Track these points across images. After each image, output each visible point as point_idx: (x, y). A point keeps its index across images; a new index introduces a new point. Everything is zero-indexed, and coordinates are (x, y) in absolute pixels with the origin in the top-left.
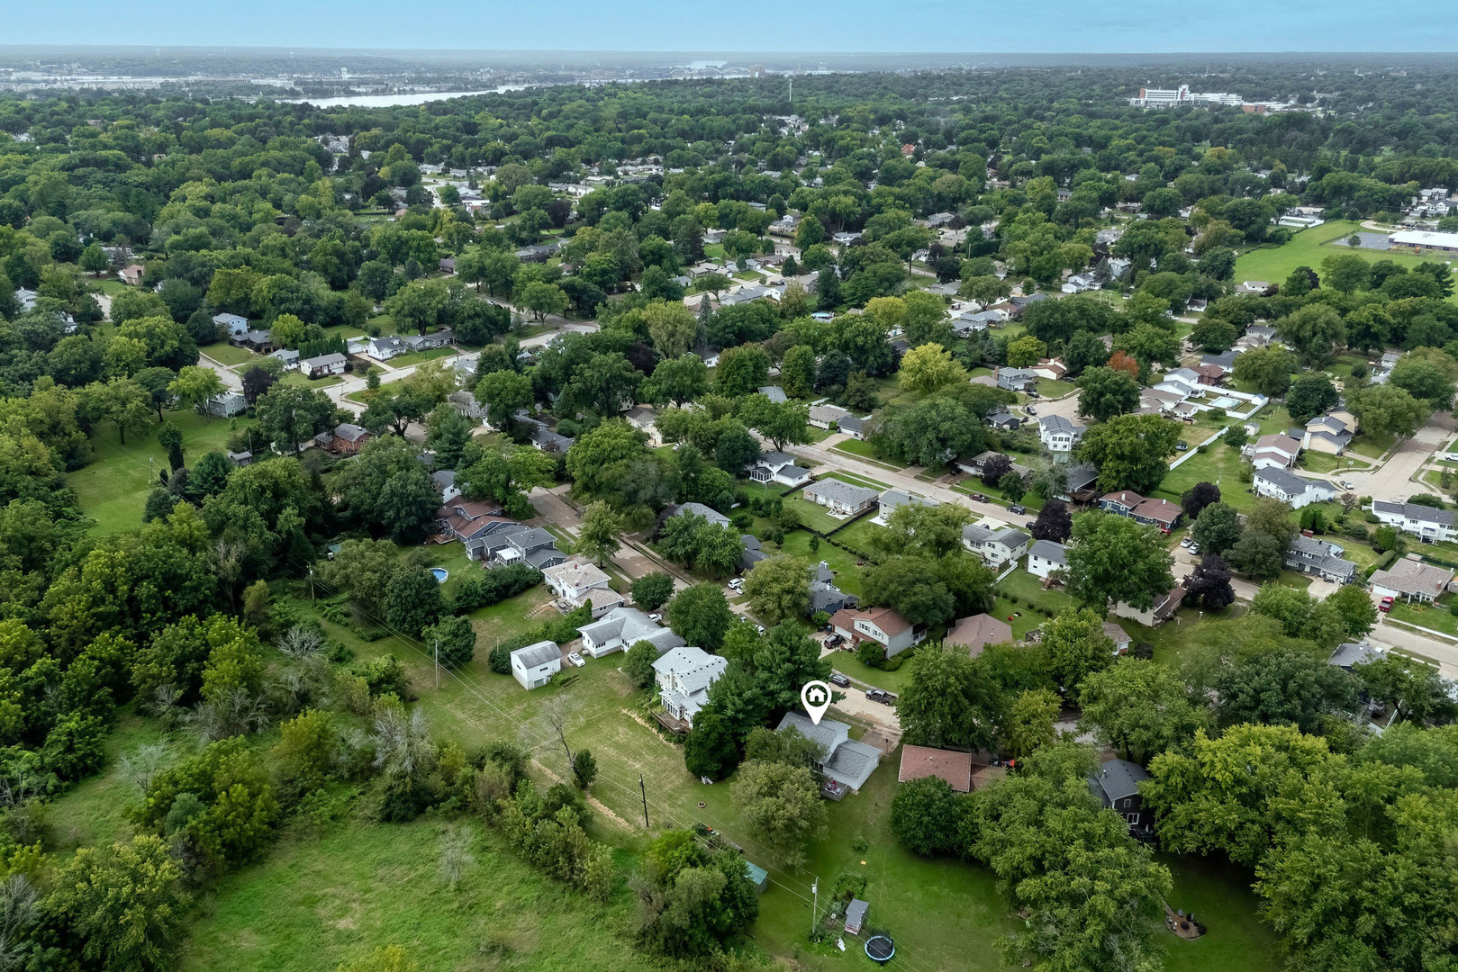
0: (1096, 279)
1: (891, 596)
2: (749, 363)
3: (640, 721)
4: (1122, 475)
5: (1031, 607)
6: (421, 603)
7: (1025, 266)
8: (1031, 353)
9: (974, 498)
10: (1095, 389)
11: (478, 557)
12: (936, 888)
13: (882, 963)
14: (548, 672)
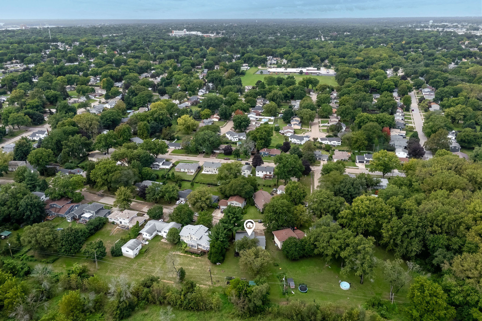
0: (206, 90)
1: (238, 192)
2: (127, 130)
3: (183, 254)
4: (263, 144)
5: (264, 186)
6: (77, 241)
7: (185, 88)
8: (209, 114)
9: (225, 159)
10: (239, 121)
11: (73, 220)
12: (303, 268)
13: (306, 292)
14: (138, 250)
